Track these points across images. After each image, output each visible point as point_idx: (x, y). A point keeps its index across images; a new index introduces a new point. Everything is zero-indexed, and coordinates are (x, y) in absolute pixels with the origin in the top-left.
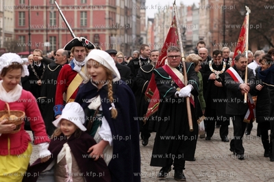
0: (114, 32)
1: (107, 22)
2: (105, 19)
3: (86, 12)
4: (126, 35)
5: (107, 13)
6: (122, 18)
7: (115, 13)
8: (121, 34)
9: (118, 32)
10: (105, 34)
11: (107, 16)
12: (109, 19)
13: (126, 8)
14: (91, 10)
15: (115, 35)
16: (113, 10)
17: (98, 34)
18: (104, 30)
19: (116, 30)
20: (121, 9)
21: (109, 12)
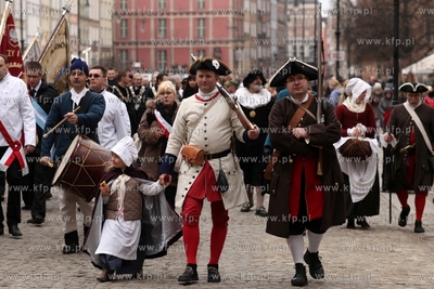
0: (240, 44)
1: (231, 32)
2: (228, 28)
3: (204, 19)
4: (260, 48)
5: (231, 20)
6: (254, 26)
7: (242, 21)
8: (251, 47)
9: (247, 44)
10: (228, 48)
11: (231, 24)
12: (234, 28)
14: (211, 16)
15: (242, 48)
16: (241, 17)
17: (219, 48)
18: (227, 42)
19: (243, 41)
21: (234, 19)
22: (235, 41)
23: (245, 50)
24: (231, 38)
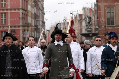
0: (26, 28)
2: (19, 18)
3: (5, 13)
4: (35, 32)
5: (21, 14)
6: (33, 20)
7: (27, 15)
8: (32, 31)
9: (30, 28)
10: (19, 30)
11: (21, 16)
12: (23, 18)
13: (35, 14)
14: (9, 11)
15: (27, 30)
16: (26, 13)
17: (14, 30)
18: (19, 27)
19: (28, 27)
20: (32, 13)
21: (23, 13)
22: (23, 26)
23: (29, 32)
24: (21, 24)
